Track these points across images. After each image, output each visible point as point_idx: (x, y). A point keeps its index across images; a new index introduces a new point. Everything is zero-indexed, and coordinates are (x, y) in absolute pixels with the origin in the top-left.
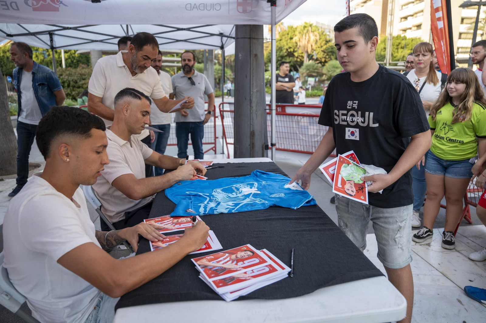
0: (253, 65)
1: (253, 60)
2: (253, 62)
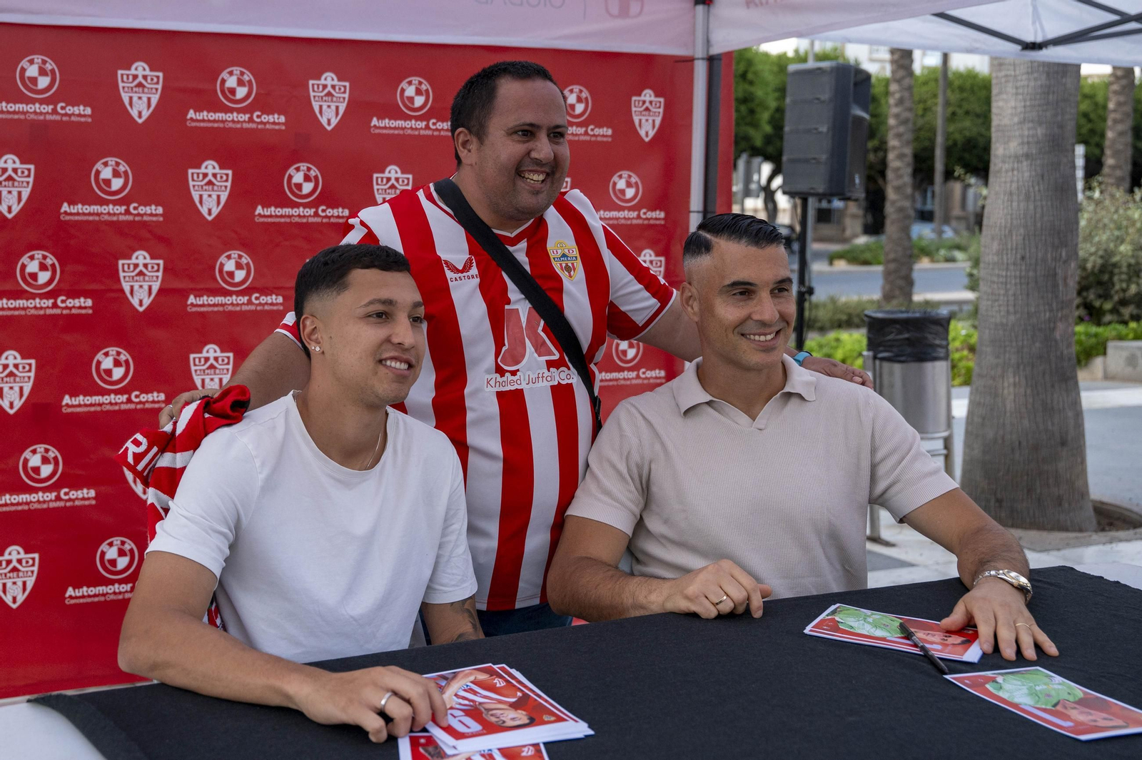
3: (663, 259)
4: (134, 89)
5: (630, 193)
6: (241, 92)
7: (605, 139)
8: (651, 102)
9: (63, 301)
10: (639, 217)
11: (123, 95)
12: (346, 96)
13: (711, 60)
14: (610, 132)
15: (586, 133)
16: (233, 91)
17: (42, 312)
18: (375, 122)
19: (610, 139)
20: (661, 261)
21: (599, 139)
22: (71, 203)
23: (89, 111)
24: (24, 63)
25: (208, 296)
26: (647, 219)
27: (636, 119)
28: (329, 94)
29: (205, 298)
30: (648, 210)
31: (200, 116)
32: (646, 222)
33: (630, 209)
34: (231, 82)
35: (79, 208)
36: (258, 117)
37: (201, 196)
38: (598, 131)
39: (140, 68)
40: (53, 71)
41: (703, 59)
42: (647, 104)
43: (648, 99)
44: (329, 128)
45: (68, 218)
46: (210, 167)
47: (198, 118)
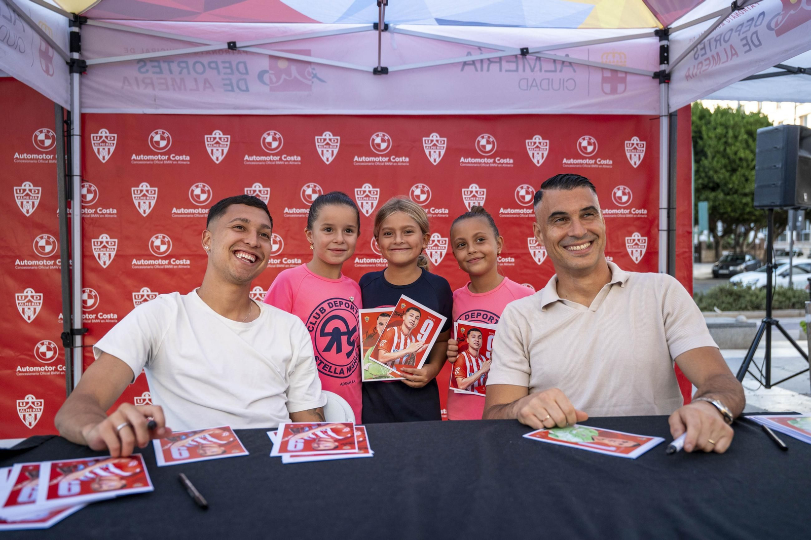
3: (646, 238)
4: (324, 146)
5: (625, 198)
6: (384, 146)
7: (608, 167)
8: (637, 144)
9: (286, 261)
10: (630, 213)
11: (318, 149)
12: (445, 145)
13: (671, 116)
14: (611, 162)
15: (595, 163)
16: (379, 145)
17: (274, 266)
18: (462, 160)
19: (611, 167)
20: (645, 240)
21: (604, 166)
22: (290, 207)
23: (299, 158)
24: (265, 135)
25: (367, 259)
26: (636, 214)
27: (628, 155)
28: (435, 145)
29: (365, 259)
30: (636, 209)
31: (361, 159)
32: (635, 216)
33: (624, 208)
34: (378, 140)
35: (294, 210)
36: (393, 159)
37: (362, 203)
38: (603, 162)
39: (328, 135)
40: (280, 138)
41: (665, 116)
42: (635, 145)
43: (635, 142)
44: (435, 164)
45: (288, 216)
46: (367, 187)
47: (360, 160)
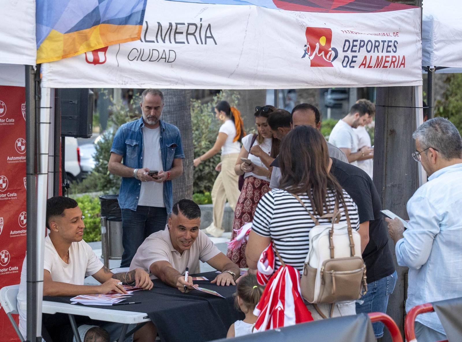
0: (387, 146)
1: (387, 138)
2: (387, 142)
5: (23, 148)
7: (12, 124)
15: (5, 122)
27: (23, 114)
33: (23, 155)
38: (9, 121)
